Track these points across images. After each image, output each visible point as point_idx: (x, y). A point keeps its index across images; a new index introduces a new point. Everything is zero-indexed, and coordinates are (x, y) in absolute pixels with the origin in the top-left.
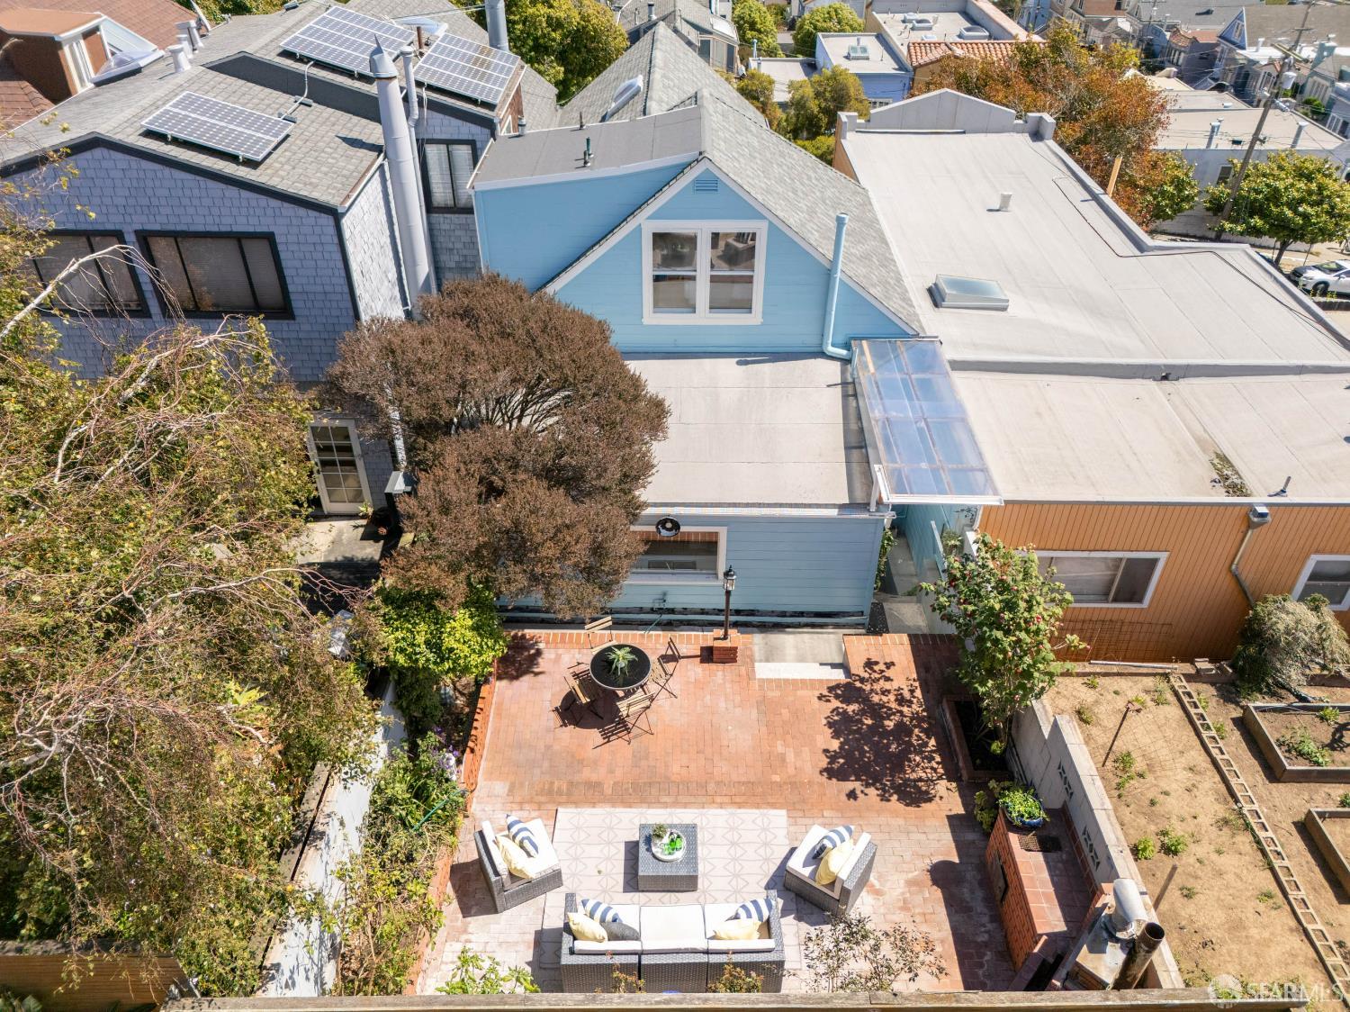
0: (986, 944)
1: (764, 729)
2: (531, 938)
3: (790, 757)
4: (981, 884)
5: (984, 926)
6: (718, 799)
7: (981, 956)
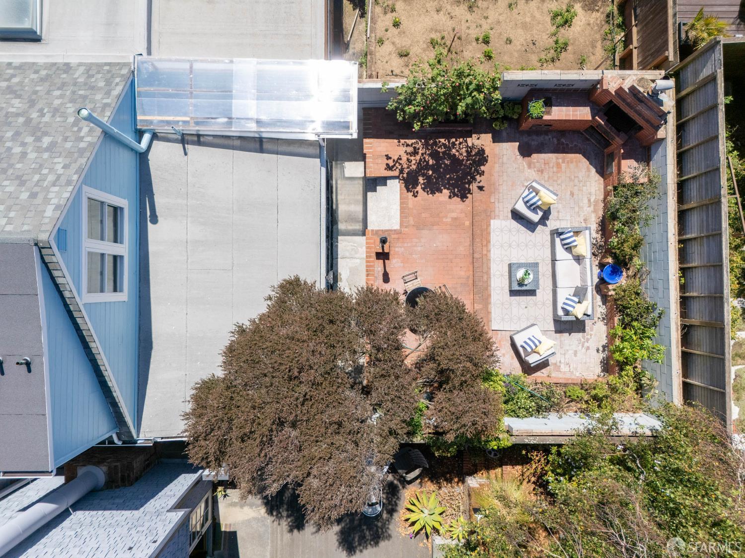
0: (558, 140)
1: (435, 227)
2: (558, 335)
3: (454, 215)
4: (529, 135)
5: (550, 139)
6: (485, 252)
7: (563, 144)
